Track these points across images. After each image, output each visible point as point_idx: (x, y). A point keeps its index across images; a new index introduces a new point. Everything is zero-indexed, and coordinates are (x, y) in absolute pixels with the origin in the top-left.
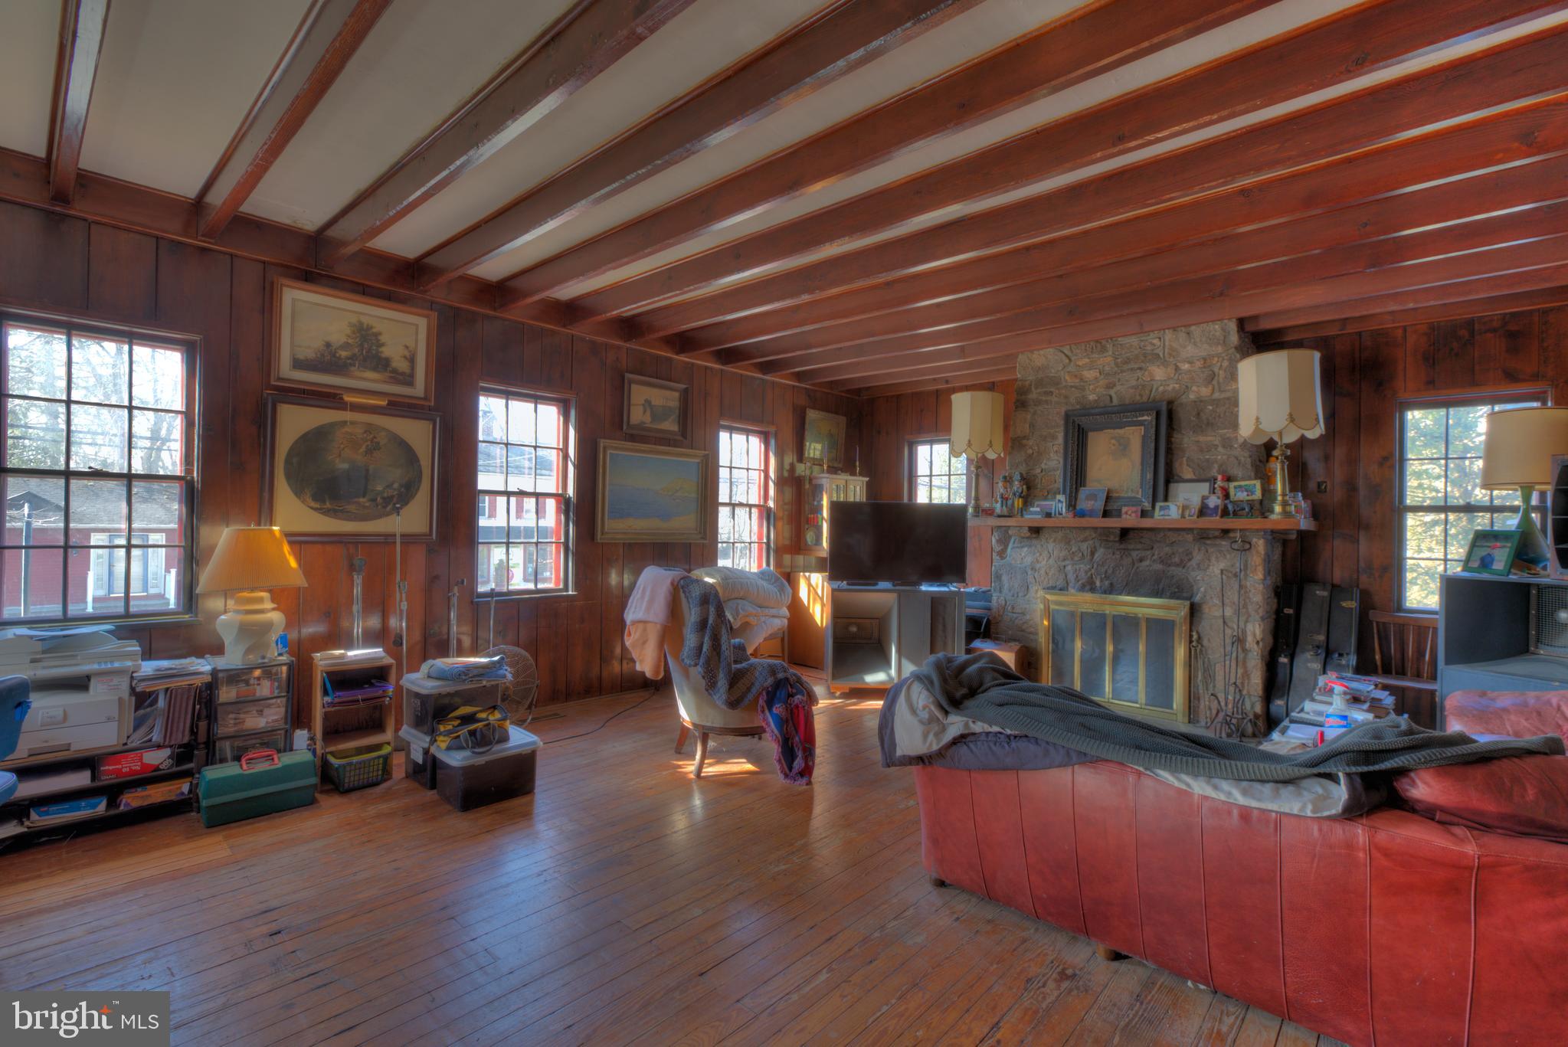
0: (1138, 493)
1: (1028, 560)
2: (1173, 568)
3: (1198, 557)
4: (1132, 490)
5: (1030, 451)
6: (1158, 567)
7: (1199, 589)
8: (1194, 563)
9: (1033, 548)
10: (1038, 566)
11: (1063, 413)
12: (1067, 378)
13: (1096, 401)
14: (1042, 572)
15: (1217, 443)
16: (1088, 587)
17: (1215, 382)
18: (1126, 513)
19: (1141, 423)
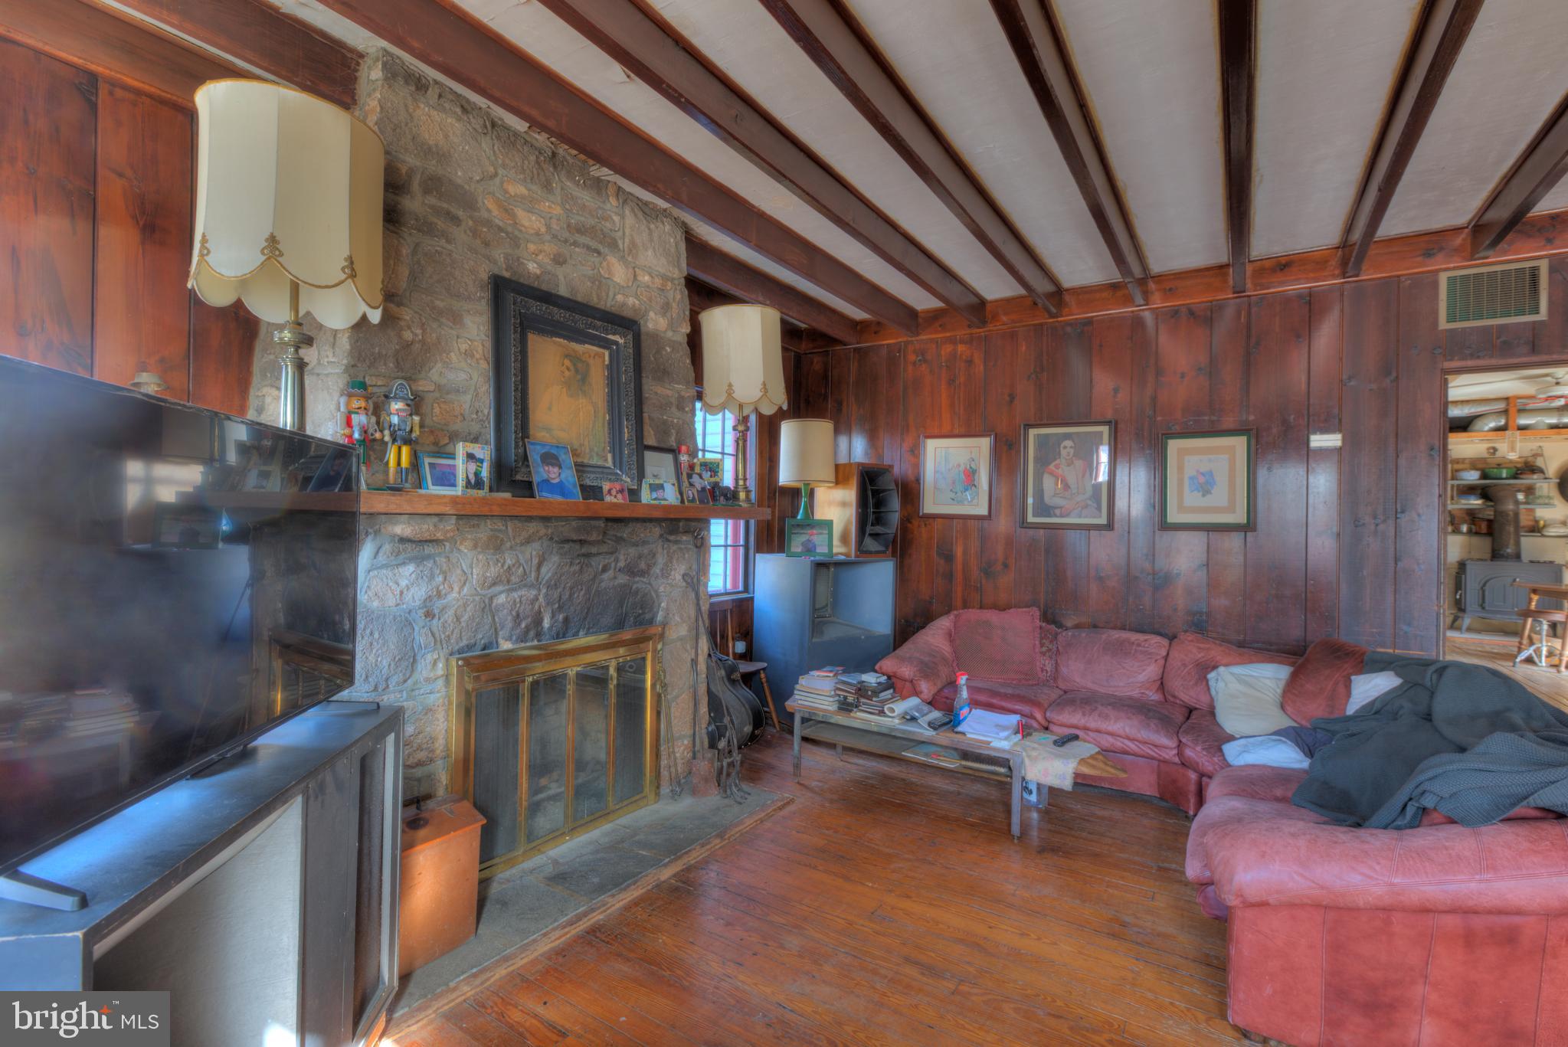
0: (606, 460)
1: (417, 594)
2: (637, 579)
3: (661, 560)
4: (598, 454)
5: (408, 335)
6: (623, 579)
7: (659, 606)
8: (657, 570)
9: (429, 564)
10: (439, 604)
11: (484, 276)
12: (490, 204)
13: (538, 277)
14: (449, 616)
15: (673, 400)
16: (532, 633)
17: (668, 315)
18: (609, 492)
19: (606, 344)
